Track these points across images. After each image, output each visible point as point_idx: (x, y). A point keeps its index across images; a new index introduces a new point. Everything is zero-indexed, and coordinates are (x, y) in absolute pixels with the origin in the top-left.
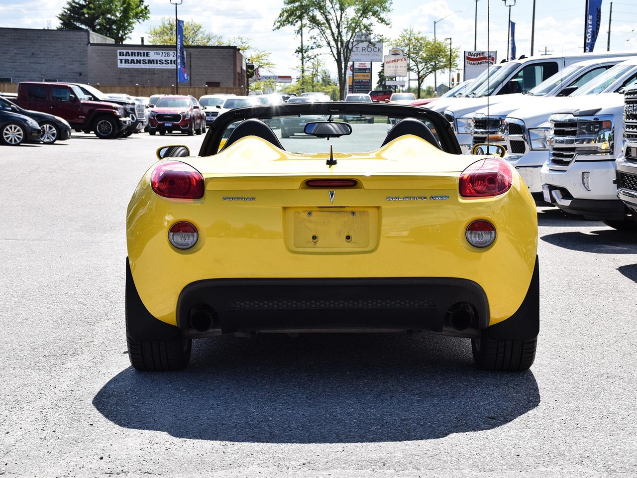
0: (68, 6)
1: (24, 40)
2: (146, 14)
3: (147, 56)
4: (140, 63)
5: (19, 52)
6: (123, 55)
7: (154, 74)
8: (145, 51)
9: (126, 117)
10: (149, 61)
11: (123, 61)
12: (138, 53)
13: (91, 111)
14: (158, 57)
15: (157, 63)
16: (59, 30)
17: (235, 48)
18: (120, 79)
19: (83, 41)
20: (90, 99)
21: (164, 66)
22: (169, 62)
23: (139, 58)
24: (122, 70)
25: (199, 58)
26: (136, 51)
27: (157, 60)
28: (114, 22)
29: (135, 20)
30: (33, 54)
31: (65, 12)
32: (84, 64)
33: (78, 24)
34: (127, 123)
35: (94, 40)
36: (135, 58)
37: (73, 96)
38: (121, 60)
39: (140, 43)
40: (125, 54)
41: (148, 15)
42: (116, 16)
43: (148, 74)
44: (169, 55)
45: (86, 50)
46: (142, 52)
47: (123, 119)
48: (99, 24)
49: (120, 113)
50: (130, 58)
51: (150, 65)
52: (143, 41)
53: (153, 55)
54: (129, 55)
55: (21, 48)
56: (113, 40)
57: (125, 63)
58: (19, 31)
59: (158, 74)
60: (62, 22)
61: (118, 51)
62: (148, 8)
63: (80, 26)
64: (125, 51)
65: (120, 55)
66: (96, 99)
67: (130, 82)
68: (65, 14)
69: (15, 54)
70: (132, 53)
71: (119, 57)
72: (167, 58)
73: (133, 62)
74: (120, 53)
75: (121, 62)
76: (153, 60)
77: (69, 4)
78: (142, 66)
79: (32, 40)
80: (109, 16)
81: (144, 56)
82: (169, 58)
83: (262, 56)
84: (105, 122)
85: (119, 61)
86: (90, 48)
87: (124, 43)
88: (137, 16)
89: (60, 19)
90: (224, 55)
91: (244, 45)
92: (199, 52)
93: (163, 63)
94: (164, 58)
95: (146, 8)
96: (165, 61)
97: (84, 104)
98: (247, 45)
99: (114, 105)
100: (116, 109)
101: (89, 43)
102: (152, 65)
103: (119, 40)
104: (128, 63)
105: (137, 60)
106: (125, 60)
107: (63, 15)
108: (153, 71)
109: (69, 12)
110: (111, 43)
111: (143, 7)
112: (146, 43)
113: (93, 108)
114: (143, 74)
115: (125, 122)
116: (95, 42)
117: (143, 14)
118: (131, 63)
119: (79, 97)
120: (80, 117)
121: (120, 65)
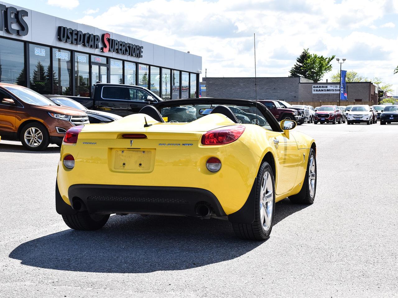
0: (295, 67)
1: (271, 82)
2: (330, 68)
3: (327, 88)
4: (323, 91)
5: (269, 88)
6: (315, 88)
7: (330, 96)
8: (326, 86)
9: (298, 115)
10: (327, 90)
11: (315, 90)
12: (322, 86)
13: (282, 113)
14: (332, 88)
15: (331, 91)
16: (289, 77)
17: (370, 83)
18: (313, 99)
19: (297, 82)
20: (283, 107)
21: (334, 92)
22: (337, 90)
23: (323, 89)
24: (314, 94)
25: (352, 88)
26: (321, 86)
27: (331, 90)
28: (315, 73)
29: (325, 72)
30: (274, 88)
31: (293, 69)
32: (297, 92)
33: (298, 74)
34: (299, 118)
35: (302, 81)
36: (321, 89)
37: (274, 106)
38: (314, 90)
39: (326, 82)
40: (316, 87)
41: (331, 69)
42: (316, 70)
43: (327, 96)
44: (337, 87)
45: (298, 86)
46: (324, 86)
47: (297, 116)
48: (308, 74)
49: (295, 114)
50: (318, 89)
51: (328, 92)
52: (327, 81)
53: (329, 87)
54: (318, 88)
55: (269, 86)
56: (313, 81)
57: (316, 91)
58: (269, 79)
59: (331, 96)
60: (291, 74)
61: (313, 86)
62: (331, 66)
63: (299, 75)
64: (316, 86)
65: (314, 88)
66: (286, 107)
67: (318, 100)
68: (293, 70)
69: (267, 89)
70: (319, 86)
71: (313, 89)
72: (336, 88)
73: (319, 90)
74: (314, 86)
75: (314, 91)
76: (329, 90)
77: (295, 65)
78: (324, 92)
79: (274, 82)
80: (313, 70)
81: (325, 88)
82: (337, 89)
83: (387, 87)
84: (288, 118)
85: (313, 90)
86: (300, 85)
87: (318, 82)
88: (325, 70)
89: (290, 72)
90: (364, 86)
91: (378, 81)
92: (352, 85)
93: (334, 91)
94: (335, 89)
95: (330, 66)
96: (335, 90)
97: (279, 109)
98: (380, 81)
99: (293, 110)
100: (294, 112)
101: (300, 82)
102: (329, 92)
103: (316, 81)
104: (317, 91)
105: (322, 90)
106: (316, 90)
107: (292, 70)
108: (329, 95)
109: (294, 69)
110: (311, 82)
111: (329, 65)
112: (328, 82)
113: (283, 111)
114: (324, 96)
115: (297, 118)
116: (303, 82)
117: (329, 68)
118: (319, 91)
119: (277, 107)
120: (277, 116)
121: (313, 92)
